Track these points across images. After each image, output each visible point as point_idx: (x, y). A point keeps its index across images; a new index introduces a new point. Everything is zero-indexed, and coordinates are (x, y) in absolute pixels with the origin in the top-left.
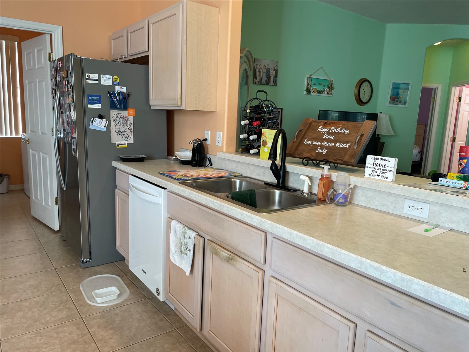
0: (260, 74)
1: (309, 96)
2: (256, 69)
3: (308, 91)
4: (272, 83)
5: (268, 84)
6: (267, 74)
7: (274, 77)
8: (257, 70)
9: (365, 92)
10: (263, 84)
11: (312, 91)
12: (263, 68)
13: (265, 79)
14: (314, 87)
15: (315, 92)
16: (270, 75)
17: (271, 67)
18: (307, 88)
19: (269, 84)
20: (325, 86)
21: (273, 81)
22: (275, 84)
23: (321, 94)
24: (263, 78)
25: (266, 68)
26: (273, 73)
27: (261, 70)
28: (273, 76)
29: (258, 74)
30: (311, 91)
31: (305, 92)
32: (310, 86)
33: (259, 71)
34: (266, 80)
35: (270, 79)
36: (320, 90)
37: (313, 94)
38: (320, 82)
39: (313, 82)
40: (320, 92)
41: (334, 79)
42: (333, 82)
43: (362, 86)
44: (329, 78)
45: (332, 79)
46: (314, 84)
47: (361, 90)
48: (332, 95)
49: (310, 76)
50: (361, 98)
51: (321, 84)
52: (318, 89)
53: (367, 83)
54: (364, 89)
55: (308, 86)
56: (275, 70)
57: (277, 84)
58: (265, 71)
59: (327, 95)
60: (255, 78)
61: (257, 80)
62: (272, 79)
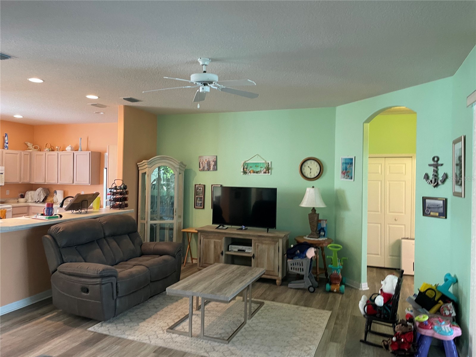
0: (203, 165)
1: (245, 176)
3: (245, 172)
5: (209, 170)
6: (208, 164)
8: (201, 163)
9: (311, 169)
10: (205, 171)
12: (204, 161)
14: (251, 169)
15: (251, 172)
16: (210, 165)
19: (210, 170)
20: (261, 167)
22: (215, 169)
24: (205, 167)
25: (207, 161)
27: (203, 162)
28: (212, 165)
29: (201, 165)
31: (242, 173)
33: (202, 163)
36: (257, 171)
37: (249, 174)
38: (256, 165)
39: (249, 166)
40: (257, 172)
41: (271, 163)
42: (270, 164)
43: (305, 164)
44: (265, 161)
45: (268, 162)
46: (251, 167)
47: (305, 168)
48: (270, 174)
49: (245, 161)
50: (306, 175)
51: (258, 166)
52: (255, 170)
53: (313, 161)
54: (308, 167)
55: (244, 169)
56: (214, 161)
57: (216, 170)
58: (206, 163)
59: (264, 174)
60: (200, 167)
61: (201, 168)
62: (212, 167)
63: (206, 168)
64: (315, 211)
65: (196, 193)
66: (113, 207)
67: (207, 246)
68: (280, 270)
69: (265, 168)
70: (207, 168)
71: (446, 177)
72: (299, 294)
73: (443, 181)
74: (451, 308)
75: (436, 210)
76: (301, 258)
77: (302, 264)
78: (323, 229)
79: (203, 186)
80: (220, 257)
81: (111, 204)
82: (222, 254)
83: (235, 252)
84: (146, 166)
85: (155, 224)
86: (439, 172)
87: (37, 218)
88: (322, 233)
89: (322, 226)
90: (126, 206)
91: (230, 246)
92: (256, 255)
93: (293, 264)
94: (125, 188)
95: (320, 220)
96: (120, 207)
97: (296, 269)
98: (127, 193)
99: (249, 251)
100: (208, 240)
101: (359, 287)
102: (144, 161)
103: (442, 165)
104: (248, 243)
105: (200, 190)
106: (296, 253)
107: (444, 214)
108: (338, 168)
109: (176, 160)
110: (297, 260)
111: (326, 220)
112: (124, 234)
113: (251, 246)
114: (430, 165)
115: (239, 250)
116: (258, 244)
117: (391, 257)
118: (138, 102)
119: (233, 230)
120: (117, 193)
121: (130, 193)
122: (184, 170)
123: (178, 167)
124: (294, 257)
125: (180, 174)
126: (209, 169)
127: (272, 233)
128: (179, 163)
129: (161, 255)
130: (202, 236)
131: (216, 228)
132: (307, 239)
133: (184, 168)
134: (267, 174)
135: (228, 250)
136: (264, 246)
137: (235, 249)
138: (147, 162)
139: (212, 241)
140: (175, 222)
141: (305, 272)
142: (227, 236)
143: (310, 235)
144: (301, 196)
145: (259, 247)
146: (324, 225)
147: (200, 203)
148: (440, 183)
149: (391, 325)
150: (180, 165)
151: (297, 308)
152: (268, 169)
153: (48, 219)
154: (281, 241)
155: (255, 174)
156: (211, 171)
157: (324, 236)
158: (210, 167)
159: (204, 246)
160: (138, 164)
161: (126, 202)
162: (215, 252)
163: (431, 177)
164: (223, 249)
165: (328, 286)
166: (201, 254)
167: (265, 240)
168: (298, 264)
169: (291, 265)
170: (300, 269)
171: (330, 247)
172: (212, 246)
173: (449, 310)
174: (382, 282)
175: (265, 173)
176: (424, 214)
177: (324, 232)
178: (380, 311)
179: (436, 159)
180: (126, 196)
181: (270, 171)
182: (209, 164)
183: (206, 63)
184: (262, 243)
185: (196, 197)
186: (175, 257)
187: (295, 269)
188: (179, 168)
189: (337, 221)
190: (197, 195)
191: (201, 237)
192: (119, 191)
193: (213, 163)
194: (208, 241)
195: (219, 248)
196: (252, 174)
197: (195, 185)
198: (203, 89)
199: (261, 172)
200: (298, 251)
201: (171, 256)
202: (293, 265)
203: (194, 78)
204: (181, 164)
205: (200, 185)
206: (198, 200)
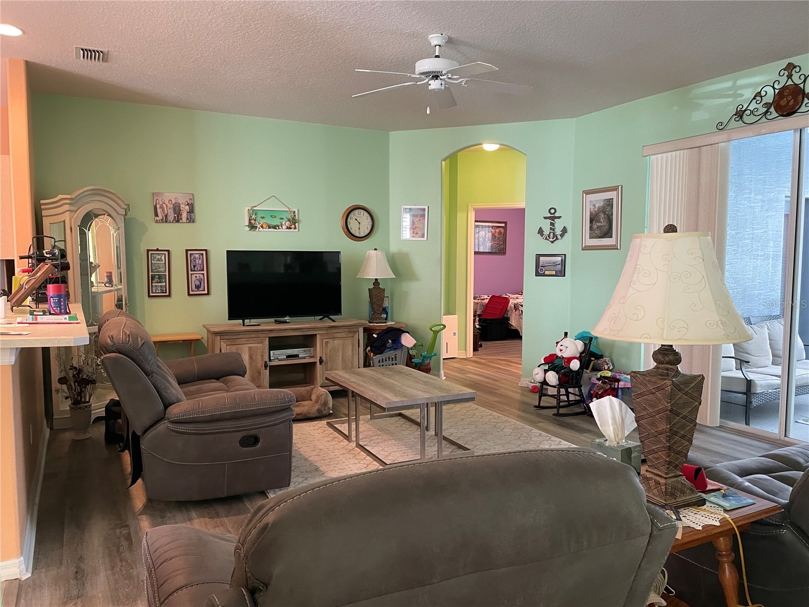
0: (163, 210)
1: (252, 232)
2: (156, 205)
3: (252, 227)
4: (184, 219)
5: (178, 221)
6: (174, 210)
7: (188, 212)
8: (158, 206)
9: (359, 223)
10: (170, 222)
11: (258, 226)
12: (167, 203)
13: (173, 215)
14: (262, 221)
15: (264, 226)
16: (180, 210)
17: (182, 201)
18: (250, 223)
19: (181, 221)
20: (282, 219)
21: (187, 218)
22: (191, 220)
23: (276, 228)
24: (169, 214)
25: (173, 203)
26: (185, 209)
27: (164, 205)
28: (186, 212)
29: (159, 211)
30: (257, 227)
31: (247, 229)
32: (255, 220)
33: (162, 207)
34: (175, 217)
35: (181, 215)
36: (275, 224)
37: (261, 229)
38: (272, 214)
39: (259, 215)
40: (274, 227)
41: (298, 210)
43: (352, 215)
44: (288, 208)
45: (293, 210)
46: (263, 218)
47: (351, 221)
48: (297, 230)
49: (253, 207)
50: (353, 231)
51: (275, 217)
52: (269, 223)
53: (362, 211)
54: (356, 220)
55: (250, 220)
56: (188, 204)
57: (193, 221)
58: (172, 206)
59: (288, 230)
60: (156, 215)
61: (160, 217)
62: (184, 215)
63: (171, 216)
64: (378, 283)
65: (151, 267)
69: (289, 220)
71: (564, 231)
73: (562, 236)
74: (609, 361)
75: (552, 268)
76: (394, 350)
77: (396, 357)
78: (385, 310)
79: (166, 253)
80: (262, 372)
82: (265, 366)
83: (280, 360)
84: (67, 207)
86: (556, 225)
88: (384, 316)
89: (384, 306)
91: (272, 352)
92: (324, 359)
93: (383, 359)
94: (63, 255)
99: (305, 354)
100: (237, 346)
102: (61, 197)
103: (559, 217)
104: (307, 341)
105: (158, 260)
106: (388, 344)
107: (561, 273)
110: (389, 353)
113: (313, 346)
114: (545, 218)
115: (289, 357)
116: (327, 340)
123: (122, 212)
124: (385, 349)
126: (178, 220)
128: (126, 204)
131: (239, 326)
134: (292, 230)
136: (336, 342)
137: (280, 356)
138: (70, 199)
139: (245, 347)
142: (271, 335)
145: (329, 345)
146: (386, 304)
147: (161, 286)
148: (559, 237)
150: (126, 210)
152: (293, 222)
154: (361, 331)
155: (272, 230)
156: (183, 223)
157: (386, 319)
160: (42, 202)
163: (547, 231)
164: (266, 358)
168: (389, 358)
169: (379, 362)
171: (432, 328)
172: (246, 356)
173: (607, 364)
175: (288, 228)
176: (537, 274)
177: (387, 314)
179: (553, 211)
181: (297, 224)
182: (177, 210)
184: (334, 338)
185: (150, 273)
190: (152, 271)
191: (222, 343)
193: (187, 208)
194: (237, 349)
195: (259, 357)
196: (265, 230)
197: (148, 251)
200: (390, 341)
202: (383, 362)
205: (158, 250)
206: (156, 280)
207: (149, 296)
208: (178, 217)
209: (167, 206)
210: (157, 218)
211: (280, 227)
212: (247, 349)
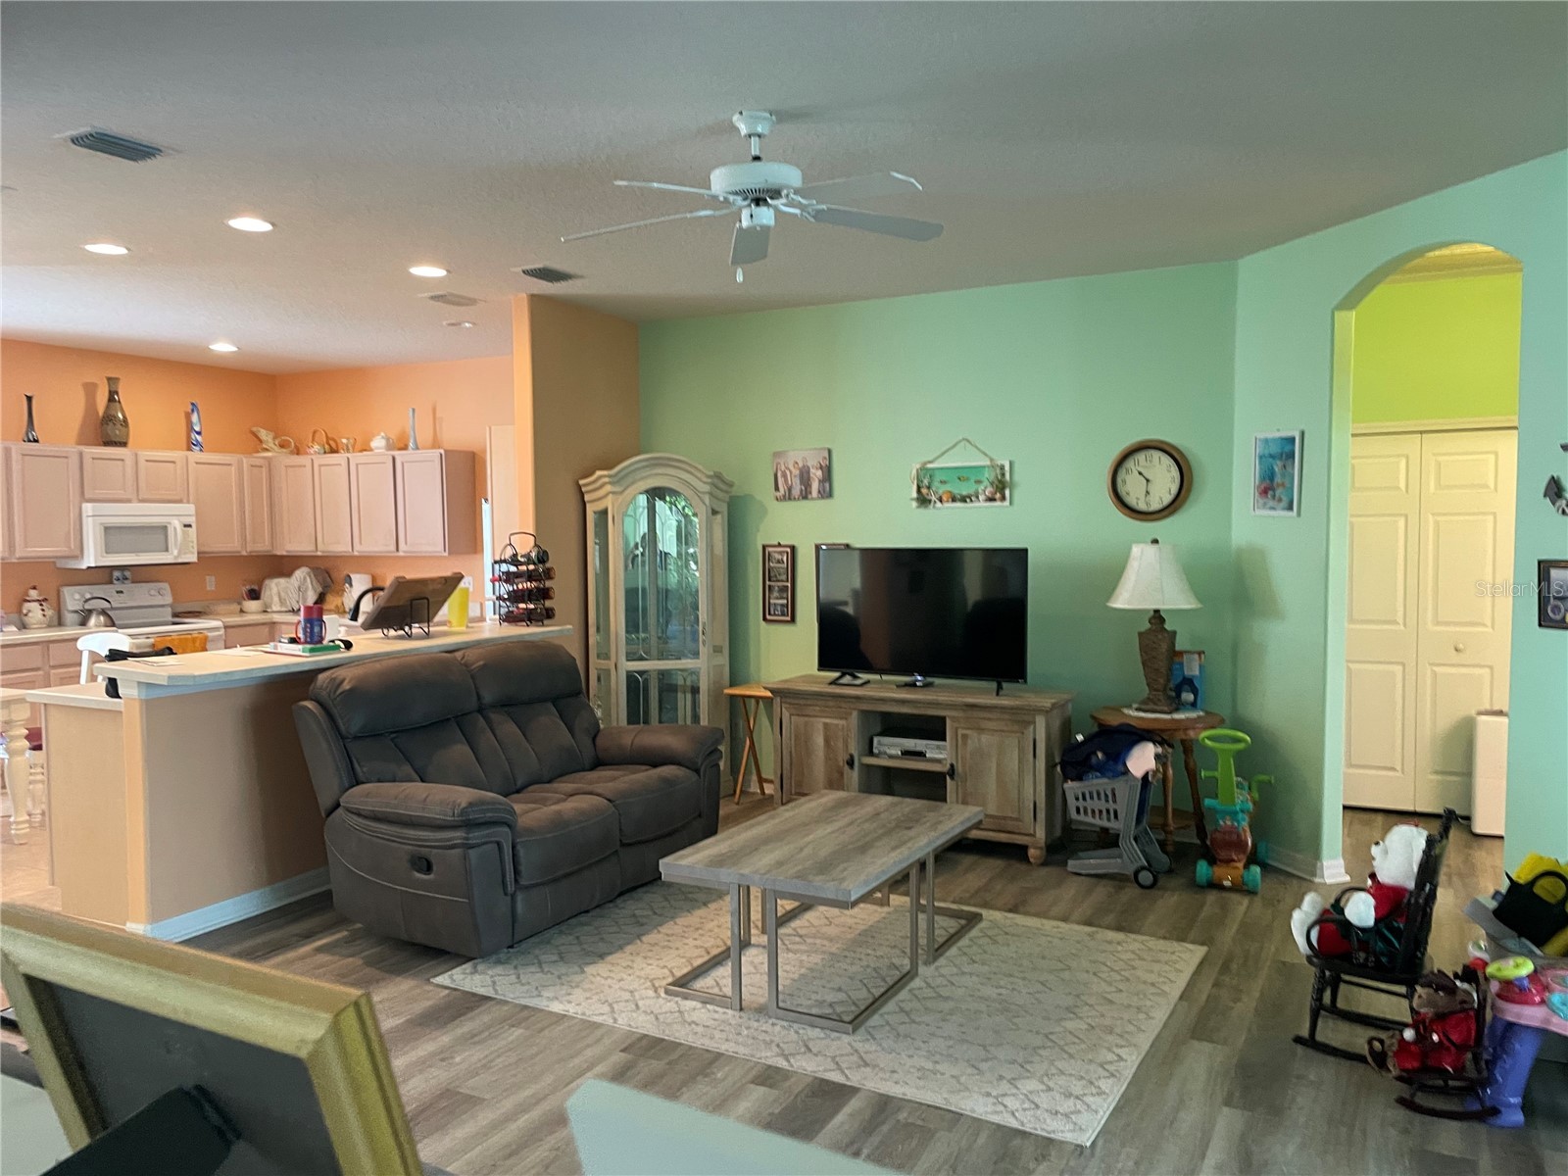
0: (786, 479)
1: (922, 511)
2: (777, 472)
3: (923, 501)
4: (815, 493)
5: (805, 497)
6: (801, 478)
7: (820, 481)
8: (779, 475)
9: (1148, 481)
10: (794, 499)
11: (933, 498)
12: (792, 468)
13: (799, 488)
14: (942, 489)
15: (944, 498)
16: (809, 478)
18: (919, 493)
19: (810, 497)
20: (979, 482)
21: (820, 490)
22: (827, 493)
23: (966, 501)
24: (794, 486)
25: (801, 465)
26: (817, 475)
27: (788, 473)
28: (817, 481)
29: (781, 481)
30: (930, 501)
31: (914, 504)
32: (929, 488)
33: (784, 476)
36: (964, 493)
37: (939, 504)
38: (962, 474)
39: (938, 477)
40: (963, 499)
41: (1011, 465)
42: (1007, 468)
43: (1130, 464)
44: (991, 460)
45: (999, 463)
46: (943, 482)
47: (1128, 479)
48: (1007, 503)
49: (925, 463)
50: (1131, 501)
51: (968, 479)
52: (956, 491)
53: (1156, 454)
54: (1140, 473)
55: (919, 489)
56: (821, 468)
57: (830, 495)
58: (798, 472)
59: (989, 504)
60: (777, 488)
61: (781, 492)
62: (815, 486)
63: (796, 492)
64: (1162, 620)
65: (768, 575)
66: (510, 618)
67: (803, 740)
68: (1042, 815)
69: (992, 484)
70: (802, 490)
72: (1102, 891)
76: (1109, 778)
77: (1114, 795)
78: (1188, 683)
79: (789, 550)
80: (845, 773)
81: (504, 611)
82: (851, 763)
83: (891, 757)
84: (608, 488)
85: (641, 673)
87: (279, 651)
88: (1188, 697)
89: (1187, 673)
90: (549, 614)
91: (876, 740)
92: (959, 769)
93: (1085, 795)
94: (543, 558)
95: (1181, 653)
96: (530, 618)
97: (1093, 811)
98: (548, 574)
99: (937, 754)
100: (806, 719)
101: (1315, 875)
102: (599, 473)
104: (933, 728)
105: (778, 562)
106: (1094, 760)
108: (1245, 474)
109: (700, 467)
110: (1097, 783)
111: (1200, 653)
112: (542, 700)
113: (943, 738)
114: (1564, 448)
115: (907, 753)
116: (965, 732)
117: (1439, 777)
118: (570, 282)
119: (884, 689)
120: (518, 575)
121: (558, 573)
122: (727, 499)
123: (707, 488)
124: (1088, 772)
125: (714, 512)
126: (805, 495)
127: (1012, 696)
128: (709, 477)
129: (655, 766)
130: (786, 708)
131: (831, 684)
132: (1134, 715)
133: (727, 492)
134: (998, 503)
135: (871, 753)
136: (985, 738)
137: (891, 749)
138: (609, 476)
139: (819, 723)
140: (702, 665)
141: (1124, 824)
142: (865, 707)
143: (1144, 702)
144: (1111, 575)
145: (969, 742)
146: (1192, 668)
147: (782, 605)
149: (1402, 989)
150: (713, 485)
151: (1091, 935)
152: (1001, 488)
153: (307, 654)
154: (1041, 722)
155: (959, 504)
156: (812, 499)
157: (1194, 705)
158: (811, 487)
159: (793, 736)
160: (581, 482)
161: (548, 603)
162: (827, 758)
164: (854, 749)
165: (1203, 869)
166: (784, 765)
167: (989, 719)
168: (1099, 794)
169: (1077, 799)
170: (1108, 811)
171: (1207, 742)
172: (819, 740)
174: (1375, 850)
175: (991, 499)
176: (1545, 621)
177: (1195, 691)
178: (1364, 945)
180: (548, 584)
181: (1007, 492)
182: (805, 477)
183: (760, 130)
184: (981, 730)
185: (767, 583)
186: (697, 771)
187: (1089, 811)
188: (711, 494)
189: (1239, 653)
190: (770, 580)
191: (784, 709)
192: (524, 568)
193: (819, 473)
194: (806, 724)
195: (840, 744)
196: (946, 505)
197: (764, 547)
198: (752, 216)
199: (977, 497)
200: (1100, 755)
201: (687, 767)
202: (1084, 799)
203: (720, 181)
204: (716, 481)
205: (779, 545)
206: (776, 594)
207: (765, 619)
208: (806, 489)
209: (791, 472)
210: (778, 494)
211: (973, 499)
212: (821, 727)
